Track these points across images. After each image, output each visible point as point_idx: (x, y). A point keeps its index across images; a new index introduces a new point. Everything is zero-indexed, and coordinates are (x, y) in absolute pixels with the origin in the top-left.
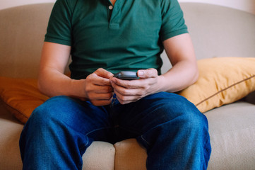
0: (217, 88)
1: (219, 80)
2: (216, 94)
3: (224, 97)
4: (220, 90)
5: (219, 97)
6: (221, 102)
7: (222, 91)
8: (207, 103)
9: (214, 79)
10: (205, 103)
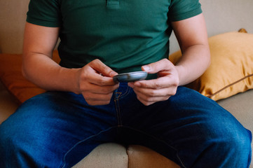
0: (244, 73)
1: (247, 64)
2: (242, 79)
3: (250, 83)
4: (246, 75)
5: (245, 82)
6: (246, 87)
7: (249, 76)
8: (231, 89)
9: (242, 62)
10: (228, 89)
